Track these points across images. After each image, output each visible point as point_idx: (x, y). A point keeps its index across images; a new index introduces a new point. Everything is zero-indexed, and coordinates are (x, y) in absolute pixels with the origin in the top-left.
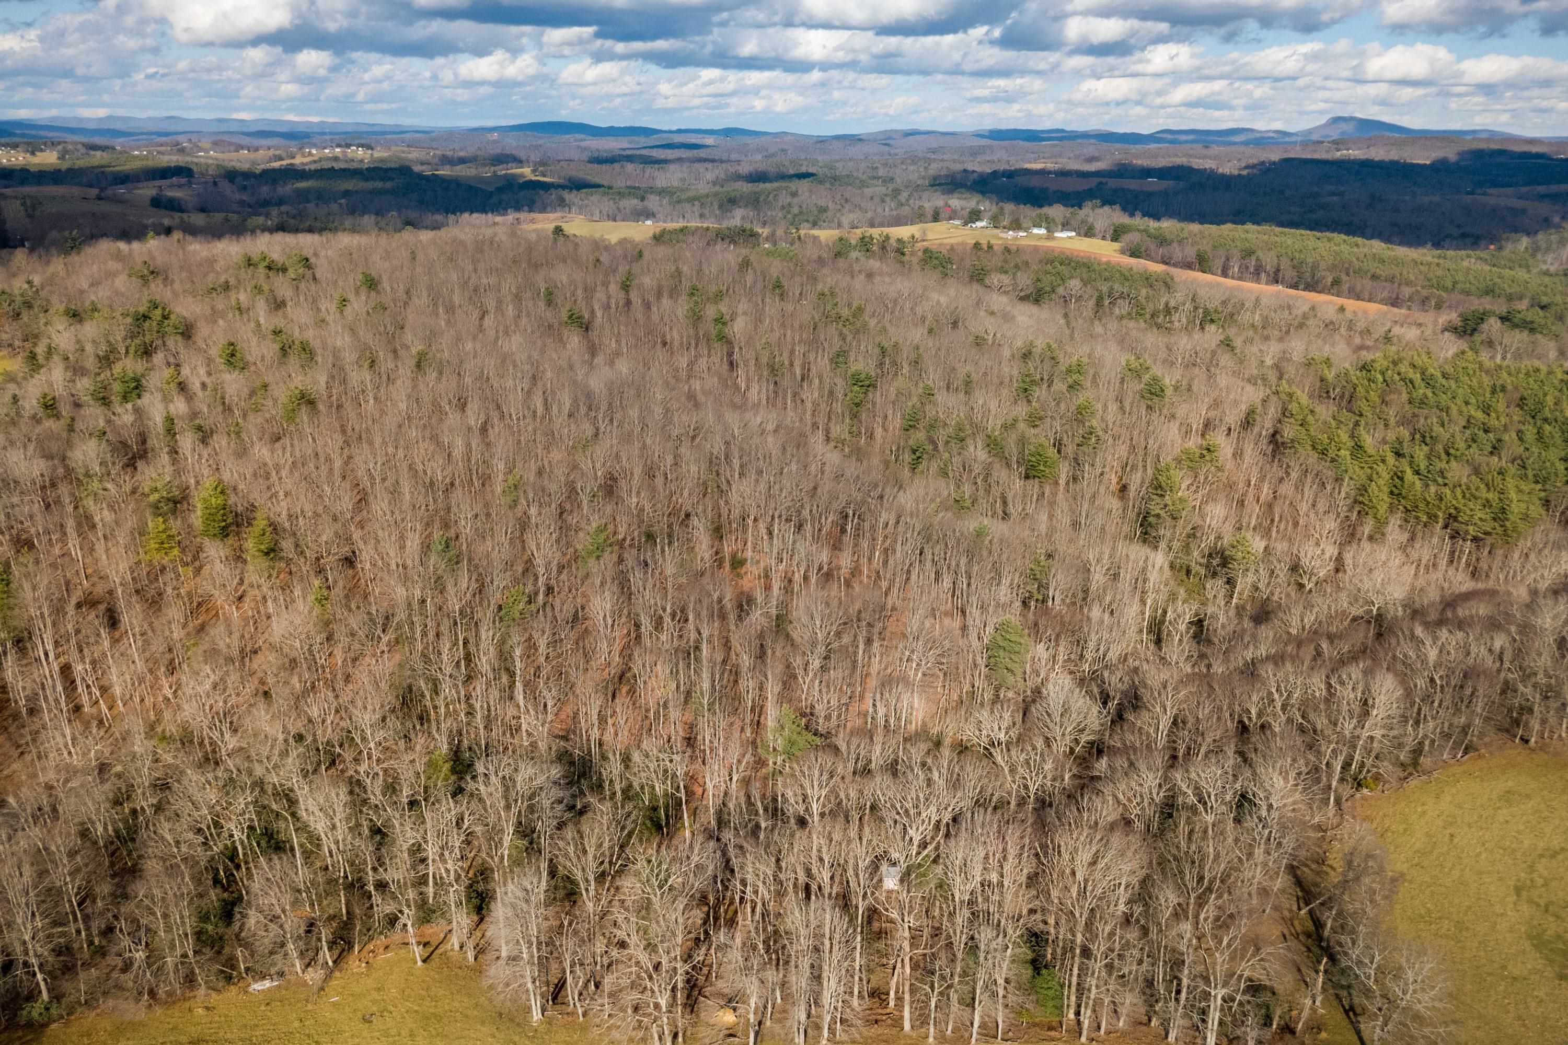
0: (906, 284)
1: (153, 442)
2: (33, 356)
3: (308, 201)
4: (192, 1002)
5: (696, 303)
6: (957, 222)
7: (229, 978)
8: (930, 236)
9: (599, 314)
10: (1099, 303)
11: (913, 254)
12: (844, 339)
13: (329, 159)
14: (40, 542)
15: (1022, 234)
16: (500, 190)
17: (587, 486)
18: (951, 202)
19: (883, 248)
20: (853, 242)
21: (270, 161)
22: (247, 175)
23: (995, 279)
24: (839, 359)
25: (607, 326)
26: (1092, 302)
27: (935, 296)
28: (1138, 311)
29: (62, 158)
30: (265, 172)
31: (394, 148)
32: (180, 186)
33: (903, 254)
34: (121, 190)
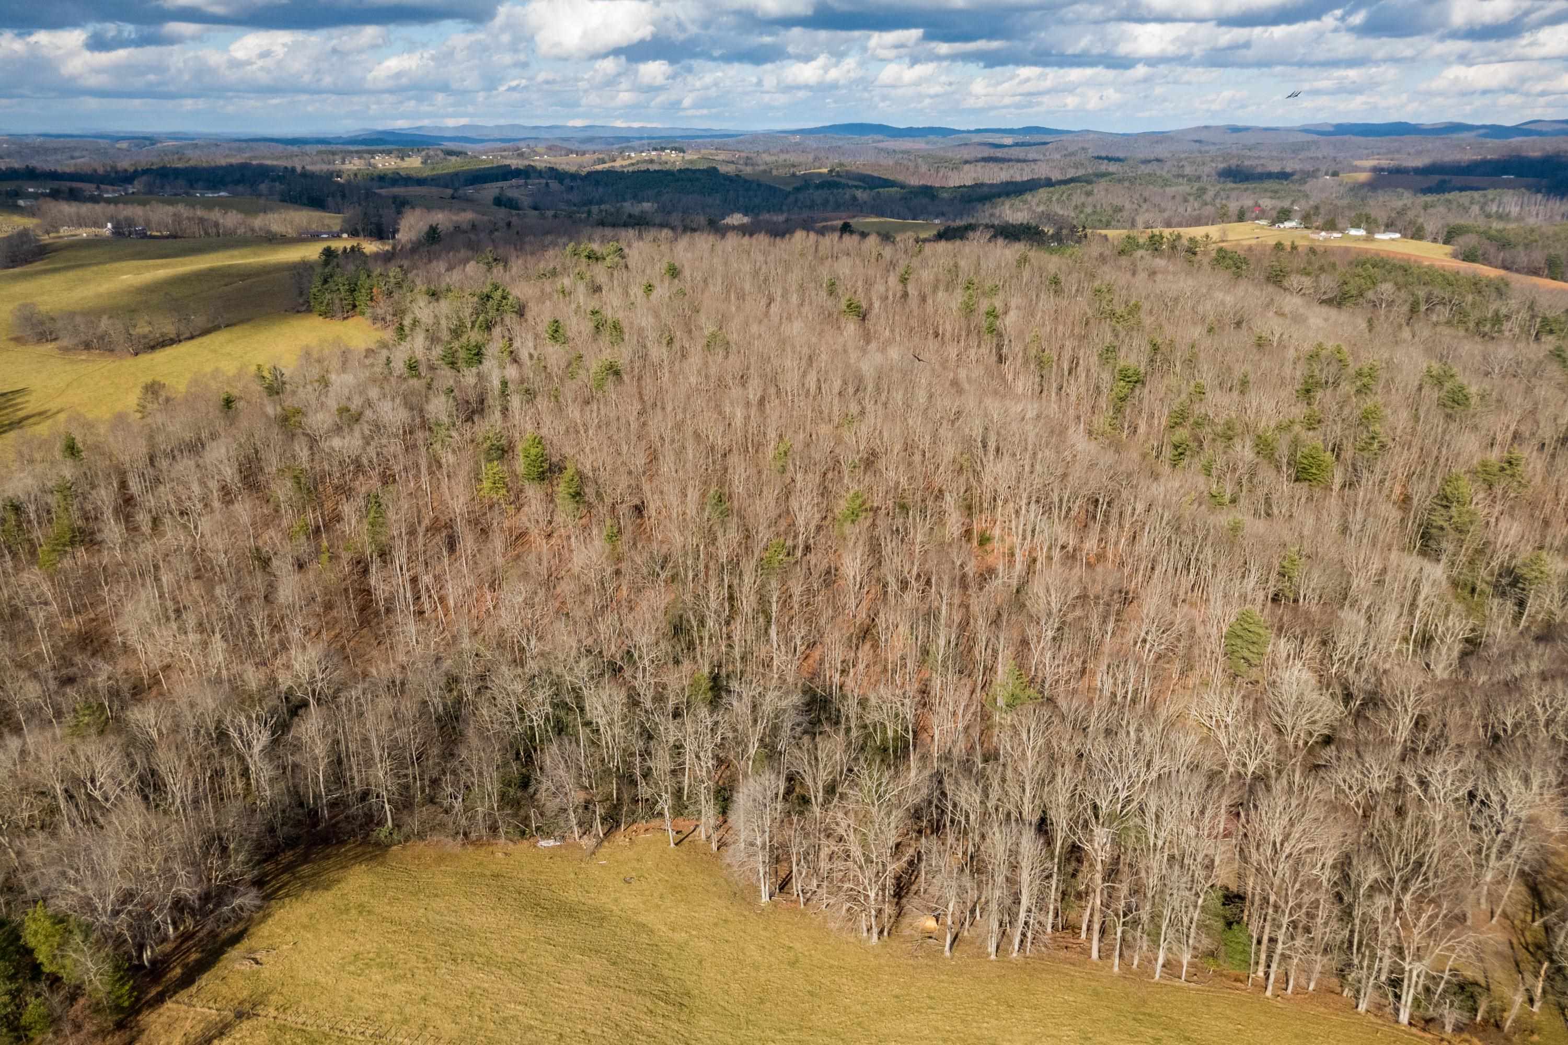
0: (1190, 282)
1: (490, 401)
2: (401, 328)
3: (624, 200)
4: (494, 848)
5: (971, 296)
6: (1263, 222)
7: (523, 833)
8: (1231, 237)
9: (877, 305)
10: (1414, 309)
11: (1205, 253)
12: (1117, 336)
13: (645, 161)
14: (400, 477)
15: (1336, 235)
16: (797, 190)
17: (849, 457)
18: (1260, 202)
19: (1173, 247)
20: (1141, 241)
21: (594, 163)
22: (574, 176)
23: (1294, 281)
24: (1109, 353)
25: (883, 315)
26: (1406, 308)
27: (1219, 295)
28: (1460, 317)
29: (424, 162)
30: (590, 174)
31: (703, 151)
32: (518, 187)
33: (1195, 254)
34: (470, 191)
